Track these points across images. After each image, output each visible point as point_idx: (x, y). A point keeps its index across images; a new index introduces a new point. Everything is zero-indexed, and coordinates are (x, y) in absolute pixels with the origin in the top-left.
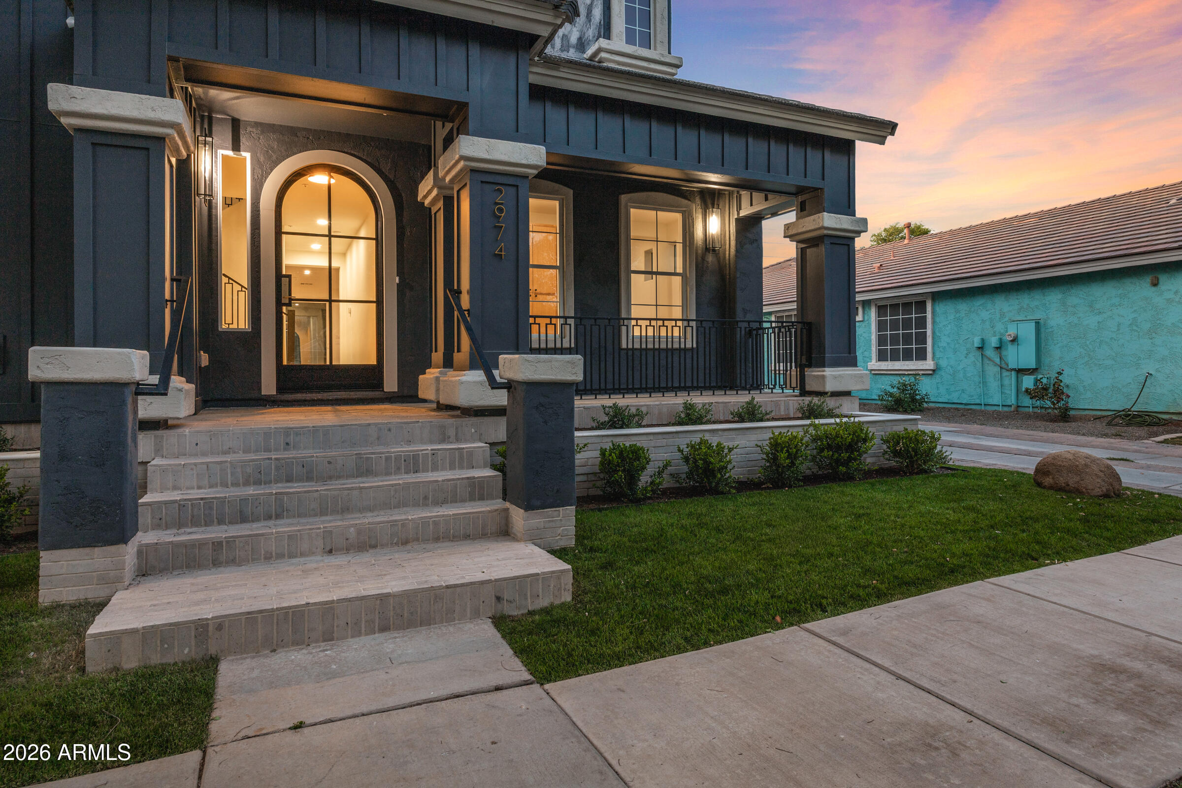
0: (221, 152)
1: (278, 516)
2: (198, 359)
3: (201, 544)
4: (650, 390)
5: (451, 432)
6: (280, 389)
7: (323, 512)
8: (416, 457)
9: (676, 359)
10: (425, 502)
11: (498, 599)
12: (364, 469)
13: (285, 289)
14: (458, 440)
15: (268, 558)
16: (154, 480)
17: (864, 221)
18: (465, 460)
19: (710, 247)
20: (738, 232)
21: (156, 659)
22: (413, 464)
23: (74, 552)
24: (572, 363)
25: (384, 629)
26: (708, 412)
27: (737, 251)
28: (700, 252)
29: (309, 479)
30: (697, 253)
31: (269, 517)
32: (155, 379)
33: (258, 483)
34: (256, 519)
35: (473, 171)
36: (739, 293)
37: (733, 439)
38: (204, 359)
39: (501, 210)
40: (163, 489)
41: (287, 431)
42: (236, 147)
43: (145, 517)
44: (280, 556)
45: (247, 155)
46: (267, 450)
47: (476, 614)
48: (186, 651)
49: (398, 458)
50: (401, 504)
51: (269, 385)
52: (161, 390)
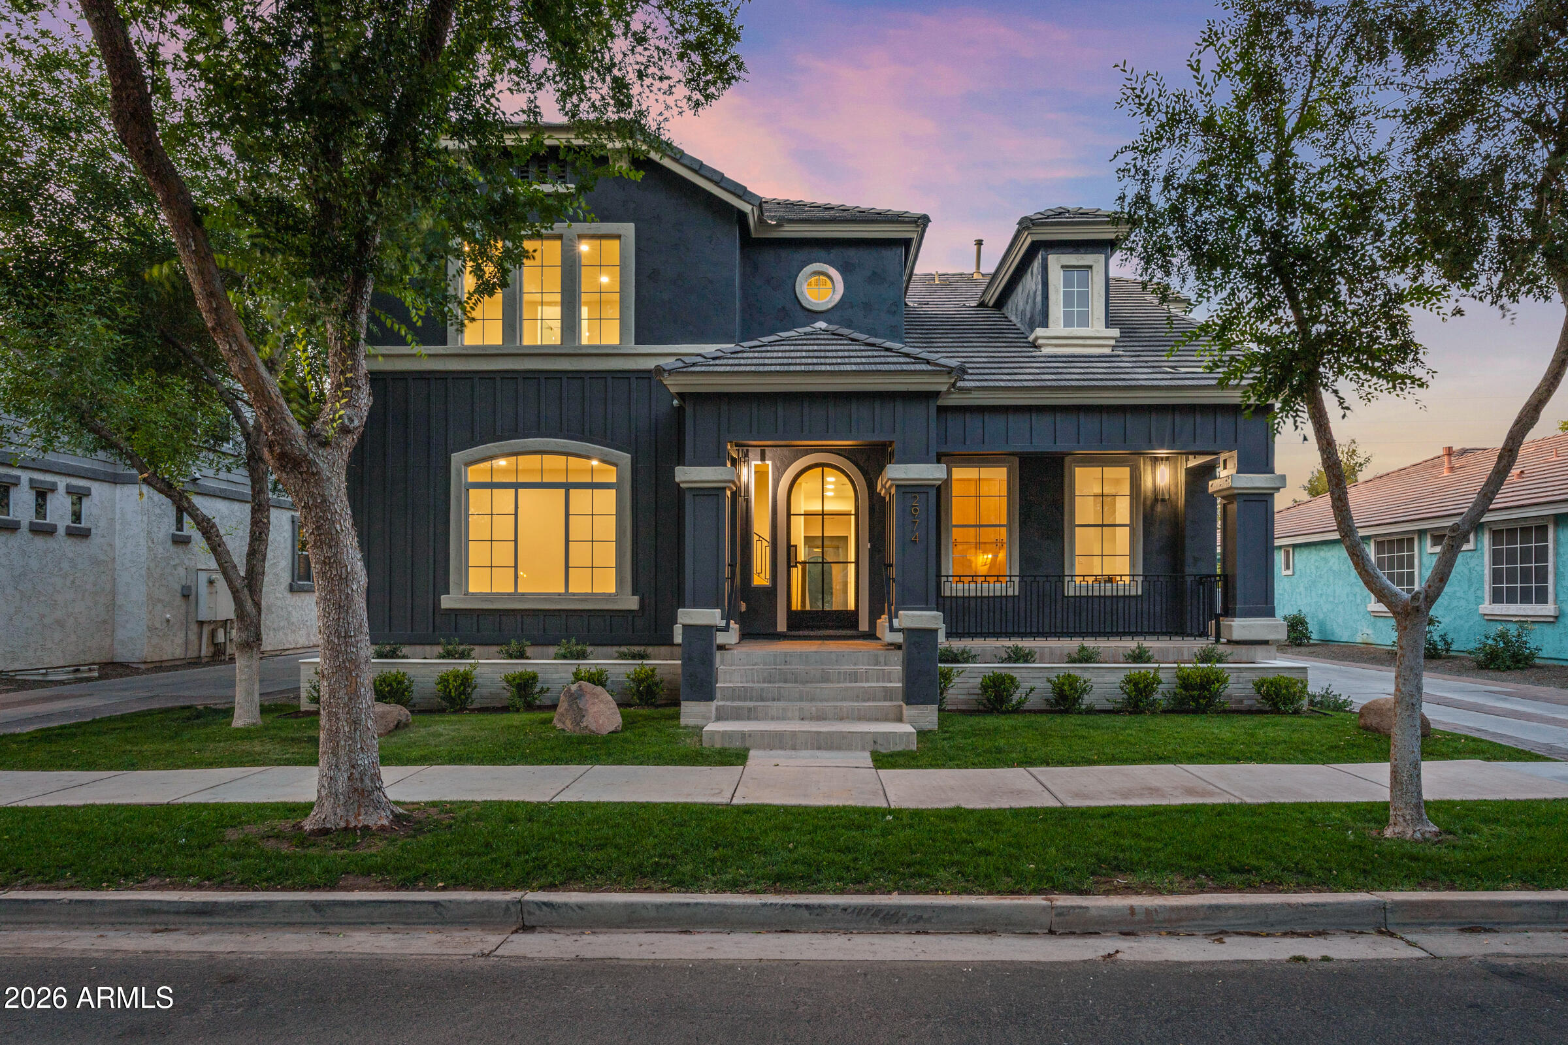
0: (754, 463)
1: (779, 700)
2: (740, 606)
3: (742, 708)
4: (1046, 635)
5: (882, 659)
6: (789, 627)
7: (801, 699)
8: (855, 673)
9: (1121, 605)
10: (857, 699)
11: (875, 742)
12: (826, 678)
13: (793, 554)
14: (886, 665)
15: (772, 719)
16: (721, 677)
17: (1283, 477)
18: (888, 677)
19: (1158, 498)
20: (1188, 484)
21: (727, 745)
22: (854, 677)
23: (694, 703)
24: (934, 617)
25: (819, 748)
26: (1097, 654)
27: (1186, 501)
28: (1149, 502)
29: (796, 682)
30: (1144, 504)
31: (774, 700)
32: (723, 623)
33: (770, 682)
34: (768, 700)
35: (897, 486)
36: (1188, 542)
37: (1103, 676)
38: (743, 607)
39: (916, 510)
40: (725, 682)
41: (786, 654)
42: (763, 459)
43: (718, 694)
44: (778, 719)
45: (769, 463)
46: (775, 664)
47: (863, 749)
48: (738, 744)
49: (845, 673)
50: (844, 699)
51: (782, 627)
52: (726, 629)
